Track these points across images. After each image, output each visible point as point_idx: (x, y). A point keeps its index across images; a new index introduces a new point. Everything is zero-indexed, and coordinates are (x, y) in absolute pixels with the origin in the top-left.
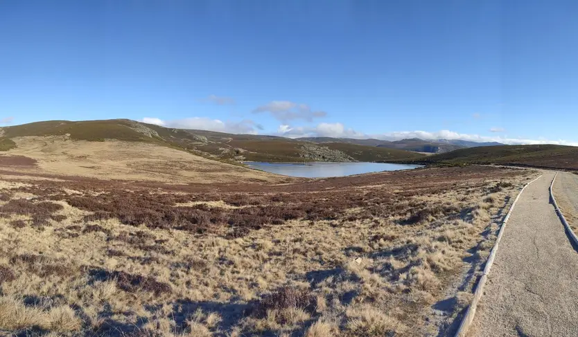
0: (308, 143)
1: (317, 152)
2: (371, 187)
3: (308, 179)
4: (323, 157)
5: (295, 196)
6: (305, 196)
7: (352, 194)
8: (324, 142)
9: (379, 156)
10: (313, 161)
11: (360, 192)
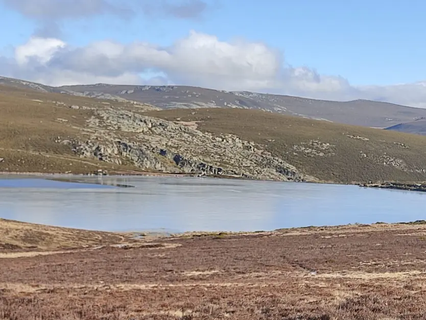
0: (114, 104)
1: (154, 141)
2: (366, 277)
3: (115, 238)
4: (177, 159)
5: (57, 297)
6: (100, 300)
7: (289, 297)
8: (180, 105)
9: (398, 164)
10: (139, 171)
11: (320, 292)
